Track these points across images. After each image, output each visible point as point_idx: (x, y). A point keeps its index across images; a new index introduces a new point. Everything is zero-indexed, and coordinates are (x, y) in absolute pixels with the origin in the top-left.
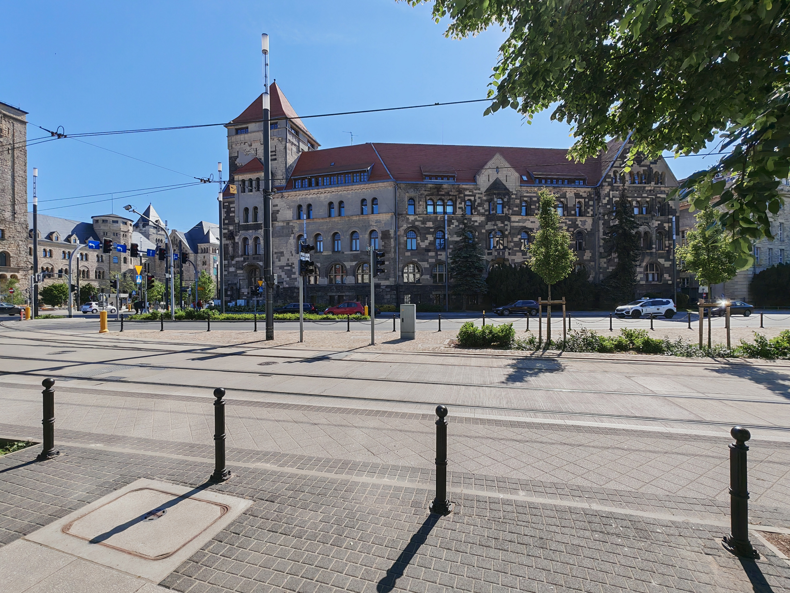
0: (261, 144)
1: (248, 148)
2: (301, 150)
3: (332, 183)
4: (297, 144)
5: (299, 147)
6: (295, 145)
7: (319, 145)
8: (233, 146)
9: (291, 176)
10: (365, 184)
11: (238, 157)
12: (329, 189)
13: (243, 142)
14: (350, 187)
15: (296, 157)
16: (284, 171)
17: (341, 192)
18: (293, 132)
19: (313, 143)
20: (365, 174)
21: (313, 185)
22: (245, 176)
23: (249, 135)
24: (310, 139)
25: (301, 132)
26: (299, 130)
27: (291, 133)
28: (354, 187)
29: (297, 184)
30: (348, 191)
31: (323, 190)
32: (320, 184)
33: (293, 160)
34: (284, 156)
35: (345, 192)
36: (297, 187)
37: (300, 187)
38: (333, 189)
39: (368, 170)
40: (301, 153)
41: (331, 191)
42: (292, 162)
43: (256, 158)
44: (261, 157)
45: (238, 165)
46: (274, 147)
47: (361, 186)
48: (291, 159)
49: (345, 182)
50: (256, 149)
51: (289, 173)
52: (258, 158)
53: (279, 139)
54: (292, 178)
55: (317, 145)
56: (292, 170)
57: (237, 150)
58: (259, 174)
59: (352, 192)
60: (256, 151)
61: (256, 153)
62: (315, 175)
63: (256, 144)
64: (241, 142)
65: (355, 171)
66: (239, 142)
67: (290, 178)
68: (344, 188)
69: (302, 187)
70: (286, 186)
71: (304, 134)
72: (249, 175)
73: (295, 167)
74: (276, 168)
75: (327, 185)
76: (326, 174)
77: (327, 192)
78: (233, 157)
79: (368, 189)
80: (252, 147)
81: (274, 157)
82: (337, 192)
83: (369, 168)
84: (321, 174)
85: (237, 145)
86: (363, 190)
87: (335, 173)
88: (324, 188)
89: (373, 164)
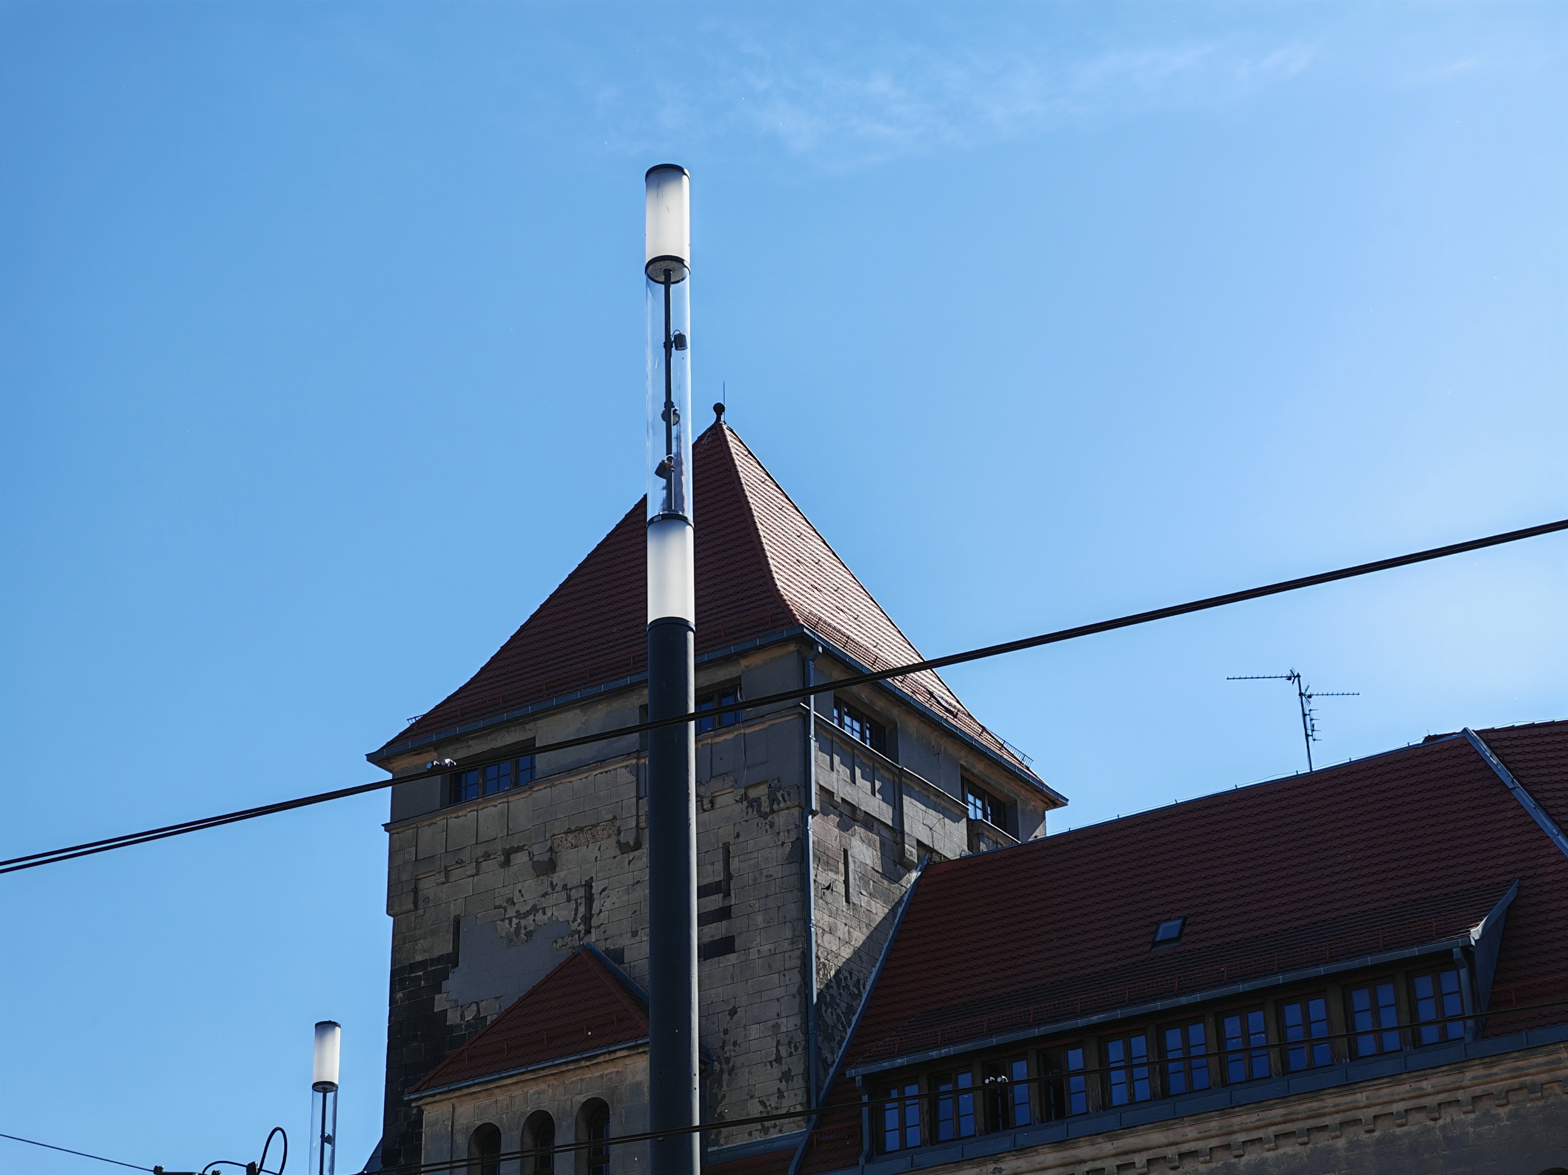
0: (624, 848)
1: (530, 889)
2: (912, 852)
3: (1177, 1083)
4: (882, 810)
5: (897, 830)
6: (870, 822)
7: (1056, 801)
8: (429, 887)
9: (844, 1064)
10: (1459, 1065)
11: (452, 960)
12: (1157, 1137)
13: (499, 846)
14: (1330, 1102)
15: (879, 910)
16: (790, 1024)
17: (1252, 1156)
18: (852, 729)
19: (1007, 788)
20: (1449, 981)
21: (1022, 1115)
22: (501, 1097)
23: (542, 793)
24: (979, 767)
25: (911, 725)
26: (895, 712)
27: (834, 743)
29: (891, 1118)
31: (1108, 1147)
32: (1077, 1103)
33: (859, 937)
34: (792, 911)
36: (892, 1141)
37: (914, 1137)
38: (1188, 1133)
39: (1467, 949)
40: (914, 875)
41: (1171, 1152)
42: (846, 953)
43: (589, 950)
44: (625, 941)
45: (453, 1018)
46: (720, 855)
47: (1426, 1085)
48: (842, 931)
49: (1285, 1063)
50: (588, 885)
51: (829, 1038)
52: (601, 947)
53: (753, 793)
54: (856, 1073)
55: (1036, 803)
56: (851, 1011)
57: (455, 909)
58: (610, 1069)
59: (1353, 1145)
60: (590, 899)
61: (587, 919)
62: (1036, 1032)
63: (591, 852)
64: (479, 851)
65: (1356, 963)
66: (465, 856)
67: (840, 1073)
68: (1278, 1113)
69: (933, 1139)
70: (809, 1144)
71: (934, 738)
72: (532, 1089)
73: (875, 987)
74: (733, 1012)
75: (1132, 1102)
76: (1119, 1014)
77: (1140, 1159)
78: (423, 964)
79: (1486, 1104)
80: (558, 877)
81: (718, 929)
82: (1228, 1157)
83: (1476, 932)
84: (1081, 1022)
85: (456, 874)
86: (1449, 1116)
87: (1197, 997)
88: (1110, 1134)
89: (1510, 894)
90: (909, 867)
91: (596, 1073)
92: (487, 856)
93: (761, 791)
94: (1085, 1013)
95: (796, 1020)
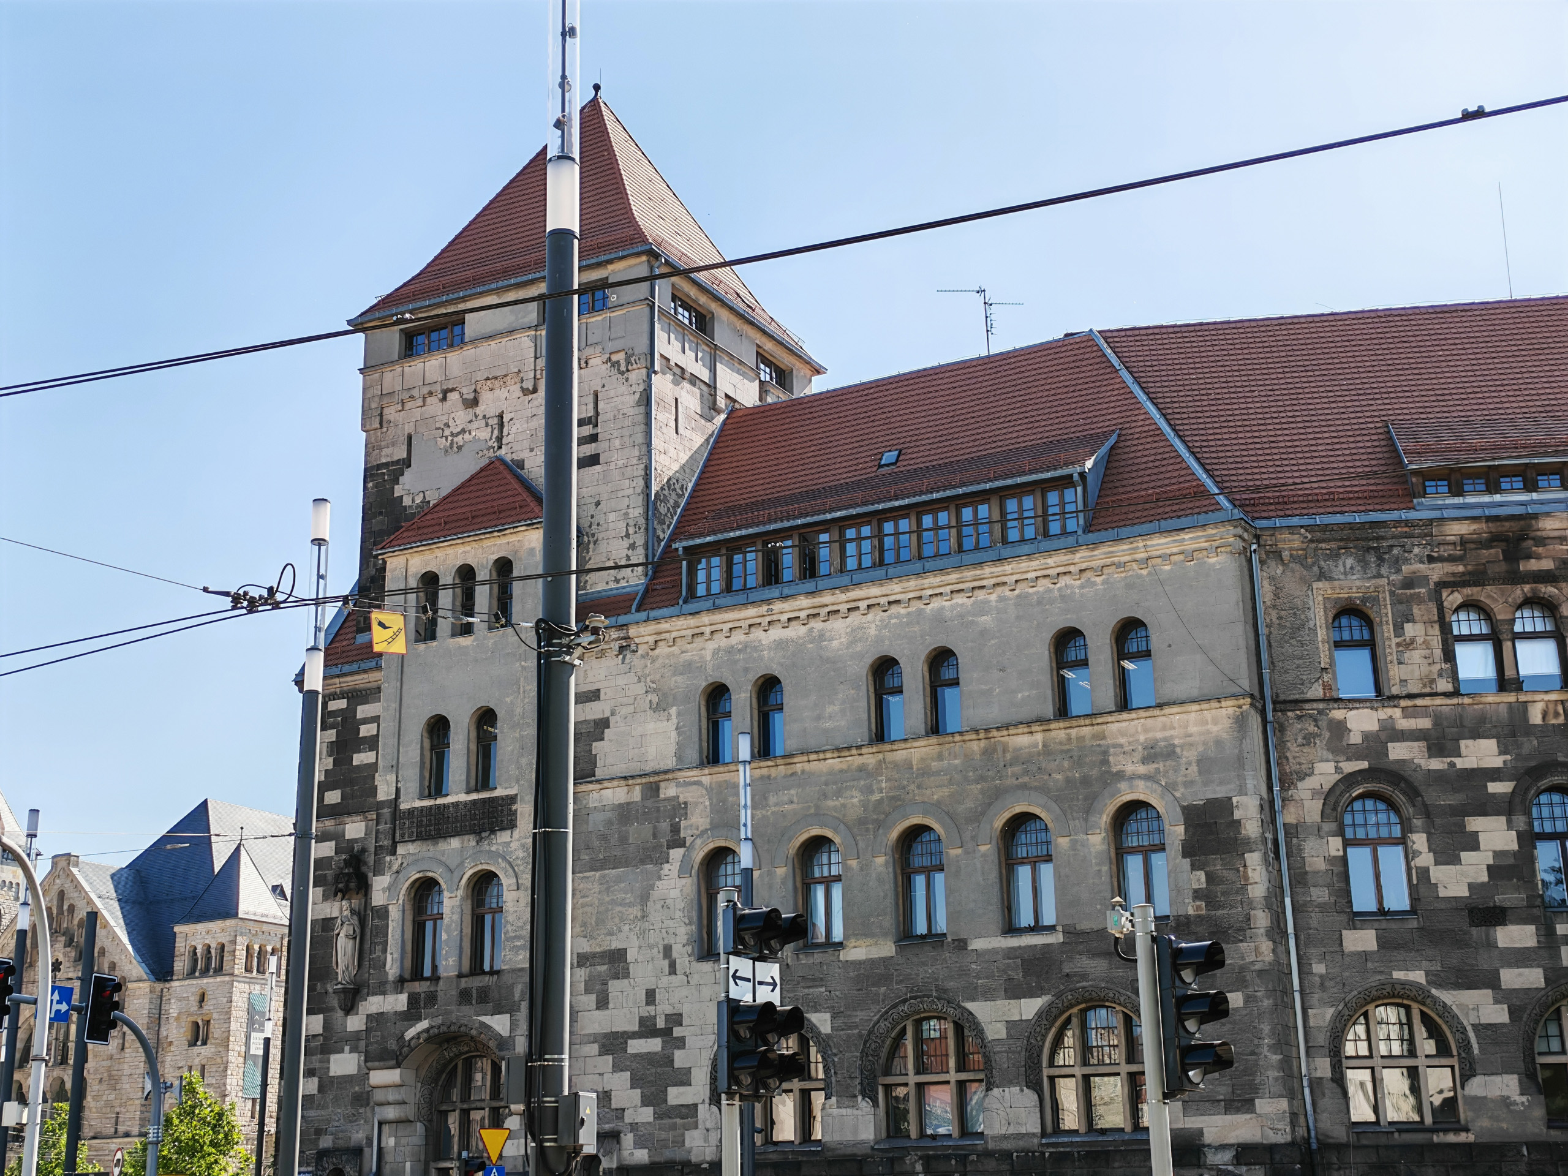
0: (525, 392)
1: (461, 417)
2: (721, 402)
3: (889, 557)
4: (705, 375)
5: (712, 386)
6: (694, 380)
7: (818, 371)
8: (390, 413)
9: (672, 539)
10: (1072, 549)
11: (407, 463)
12: (874, 591)
13: (438, 388)
14: (988, 570)
15: (698, 440)
16: (637, 512)
17: (936, 604)
18: (683, 316)
19: (785, 360)
20: (1069, 495)
21: (787, 575)
22: (439, 553)
23: (469, 352)
24: (769, 346)
25: (722, 314)
26: (714, 306)
27: (672, 325)
28: (1007, 568)
29: (701, 576)
30: (981, 595)
31: (843, 597)
32: (823, 569)
33: (684, 457)
34: (640, 438)
35: (960, 599)
36: (701, 590)
37: (716, 588)
38: (895, 589)
39: (1082, 475)
40: (723, 417)
41: (883, 601)
42: (676, 467)
43: (501, 460)
44: (524, 455)
45: (407, 501)
46: (591, 399)
47: (1051, 561)
48: (672, 453)
49: (960, 545)
50: (501, 416)
51: (662, 522)
52: (508, 458)
53: (614, 358)
54: (679, 545)
55: (805, 371)
56: (676, 505)
57: (409, 429)
58: (513, 538)
59: (1002, 599)
60: (501, 425)
61: (500, 439)
62: (799, 522)
63: (502, 393)
64: (425, 390)
65: (1010, 482)
66: (415, 393)
67: (668, 546)
68: (954, 577)
69: (728, 589)
70: (646, 591)
71: (738, 323)
72: (460, 549)
73: (694, 490)
74: (598, 504)
75: (860, 567)
76: (854, 511)
77: (863, 605)
78: (387, 465)
79: (1088, 574)
80: (480, 410)
81: (589, 449)
82: (919, 604)
83: (1089, 464)
84: (829, 516)
85: (408, 405)
86: (1064, 581)
87: (906, 501)
88: (844, 588)
89: (1113, 440)
90: (719, 412)
91: (504, 540)
92: (431, 394)
93: (620, 357)
94: (832, 510)
95: (641, 510)
